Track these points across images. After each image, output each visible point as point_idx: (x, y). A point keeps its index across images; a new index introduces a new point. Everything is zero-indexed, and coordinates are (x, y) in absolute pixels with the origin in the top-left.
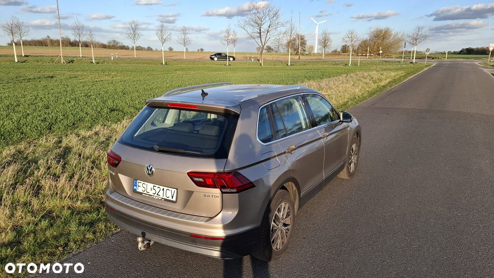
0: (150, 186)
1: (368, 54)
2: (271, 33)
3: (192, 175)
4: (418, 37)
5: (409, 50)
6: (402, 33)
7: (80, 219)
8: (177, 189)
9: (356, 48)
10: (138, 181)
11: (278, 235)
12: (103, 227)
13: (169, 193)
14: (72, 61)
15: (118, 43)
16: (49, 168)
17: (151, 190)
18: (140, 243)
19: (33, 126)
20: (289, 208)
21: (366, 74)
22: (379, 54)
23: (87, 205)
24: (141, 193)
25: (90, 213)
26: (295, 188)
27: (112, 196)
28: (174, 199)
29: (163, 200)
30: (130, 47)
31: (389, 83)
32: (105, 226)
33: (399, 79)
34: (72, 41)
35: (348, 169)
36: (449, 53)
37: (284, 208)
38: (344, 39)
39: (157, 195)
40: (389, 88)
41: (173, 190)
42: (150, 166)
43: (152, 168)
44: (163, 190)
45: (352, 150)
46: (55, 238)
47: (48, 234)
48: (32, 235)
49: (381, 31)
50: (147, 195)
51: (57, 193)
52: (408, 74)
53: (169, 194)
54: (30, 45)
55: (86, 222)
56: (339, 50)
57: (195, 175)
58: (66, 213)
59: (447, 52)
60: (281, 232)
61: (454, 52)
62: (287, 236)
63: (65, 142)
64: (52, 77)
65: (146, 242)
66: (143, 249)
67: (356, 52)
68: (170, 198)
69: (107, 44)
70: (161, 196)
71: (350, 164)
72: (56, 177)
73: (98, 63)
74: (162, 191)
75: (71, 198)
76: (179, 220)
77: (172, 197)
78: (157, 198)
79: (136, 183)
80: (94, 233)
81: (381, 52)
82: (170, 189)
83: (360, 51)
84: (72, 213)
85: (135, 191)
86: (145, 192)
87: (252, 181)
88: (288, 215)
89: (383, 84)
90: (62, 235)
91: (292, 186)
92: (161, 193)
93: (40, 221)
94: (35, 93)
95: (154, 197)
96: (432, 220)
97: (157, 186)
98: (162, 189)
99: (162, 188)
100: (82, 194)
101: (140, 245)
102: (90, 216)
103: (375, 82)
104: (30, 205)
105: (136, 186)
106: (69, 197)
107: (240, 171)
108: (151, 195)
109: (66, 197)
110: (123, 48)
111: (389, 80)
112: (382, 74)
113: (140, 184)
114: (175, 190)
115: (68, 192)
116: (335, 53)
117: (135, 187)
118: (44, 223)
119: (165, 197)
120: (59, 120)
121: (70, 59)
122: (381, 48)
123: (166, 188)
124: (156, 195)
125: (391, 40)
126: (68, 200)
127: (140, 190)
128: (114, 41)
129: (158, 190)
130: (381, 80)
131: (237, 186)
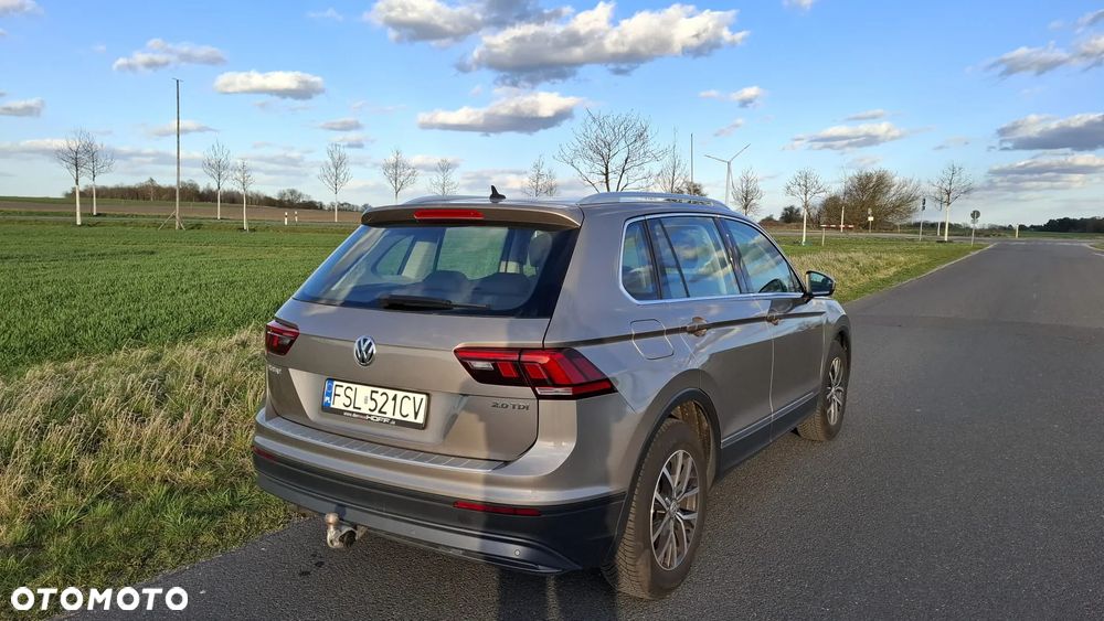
0: (364, 391)
1: (842, 226)
2: (630, 173)
3: (465, 355)
4: (953, 186)
5: (932, 220)
6: (915, 182)
7: (189, 504)
8: (428, 394)
9: (814, 212)
10: (336, 383)
11: (669, 532)
12: (242, 520)
13: (409, 406)
14: (198, 226)
15: (300, 195)
16: (127, 399)
17: (366, 403)
18: (332, 528)
19: (101, 329)
20: (693, 470)
21: (842, 256)
22: (866, 226)
23: (208, 475)
24: (340, 412)
25: (214, 490)
26: (705, 424)
27: (270, 425)
28: (420, 419)
29: (394, 423)
30: (326, 203)
31: (895, 275)
32: (247, 519)
33: (918, 270)
34: (201, 189)
35: (825, 415)
36: (1022, 228)
37: (683, 466)
38: (788, 188)
39: (380, 411)
40: (896, 284)
41: (418, 397)
42: (365, 340)
43: (370, 344)
44: (395, 398)
45: (833, 374)
46: (125, 539)
47: (109, 529)
48: (71, 531)
49: (869, 178)
50: (355, 415)
51: (139, 449)
52: (937, 261)
53: (408, 408)
54: (112, 198)
55: (201, 510)
56: (777, 217)
57: (474, 356)
58: (158, 491)
59: (1016, 226)
60: (676, 528)
61: (1032, 226)
62: (688, 541)
63: (169, 356)
64: (152, 253)
65: (346, 529)
66: (336, 544)
67: (814, 223)
68: (411, 419)
69: (277, 198)
70: (390, 415)
71: (829, 405)
72: (140, 416)
73: (254, 230)
74: (391, 403)
75: (172, 462)
76: (430, 469)
77: (416, 414)
78: (378, 419)
79: (330, 388)
80: (220, 532)
81: (871, 219)
82: (411, 395)
83: (823, 219)
84: (171, 492)
85: (326, 409)
86: (351, 409)
87: (609, 376)
88: (690, 486)
89: (880, 276)
90: (141, 535)
91: (699, 417)
92: (388, 408)
93: (94, 504)
94: (113, 276)
95: (372, 418)
96: (1038, 525)
97: (381, 390)
98: (391, 397)
99: (391, 393)
100: (198, 453)
101: (331, 534)
102: (213, 498)
103: (863, 271)
104: (73, 471)
105: (329, 395)
106: (166, 458)
107: (580, 349)
108: (365, 415)
109: (157, 458)
110: (311, 206)
111: (893, 270)
112: (880, 258)
113: (339, 391)
114: (424, 397)
115: (166, 446)
116: (769, 222)
117: (327, 399)
118: (104, 509)
119: (398, 416)
120: (159, 320)
121: (194, 222)
122: (870, 211)
123: (400, 394)
124: (376, 413)
125: (890, 197)
126: (165, 465)
127: (338, 404)
128: (293, 192)
129: (381, 400)
130: (877, 269)
131: (575, 382)
